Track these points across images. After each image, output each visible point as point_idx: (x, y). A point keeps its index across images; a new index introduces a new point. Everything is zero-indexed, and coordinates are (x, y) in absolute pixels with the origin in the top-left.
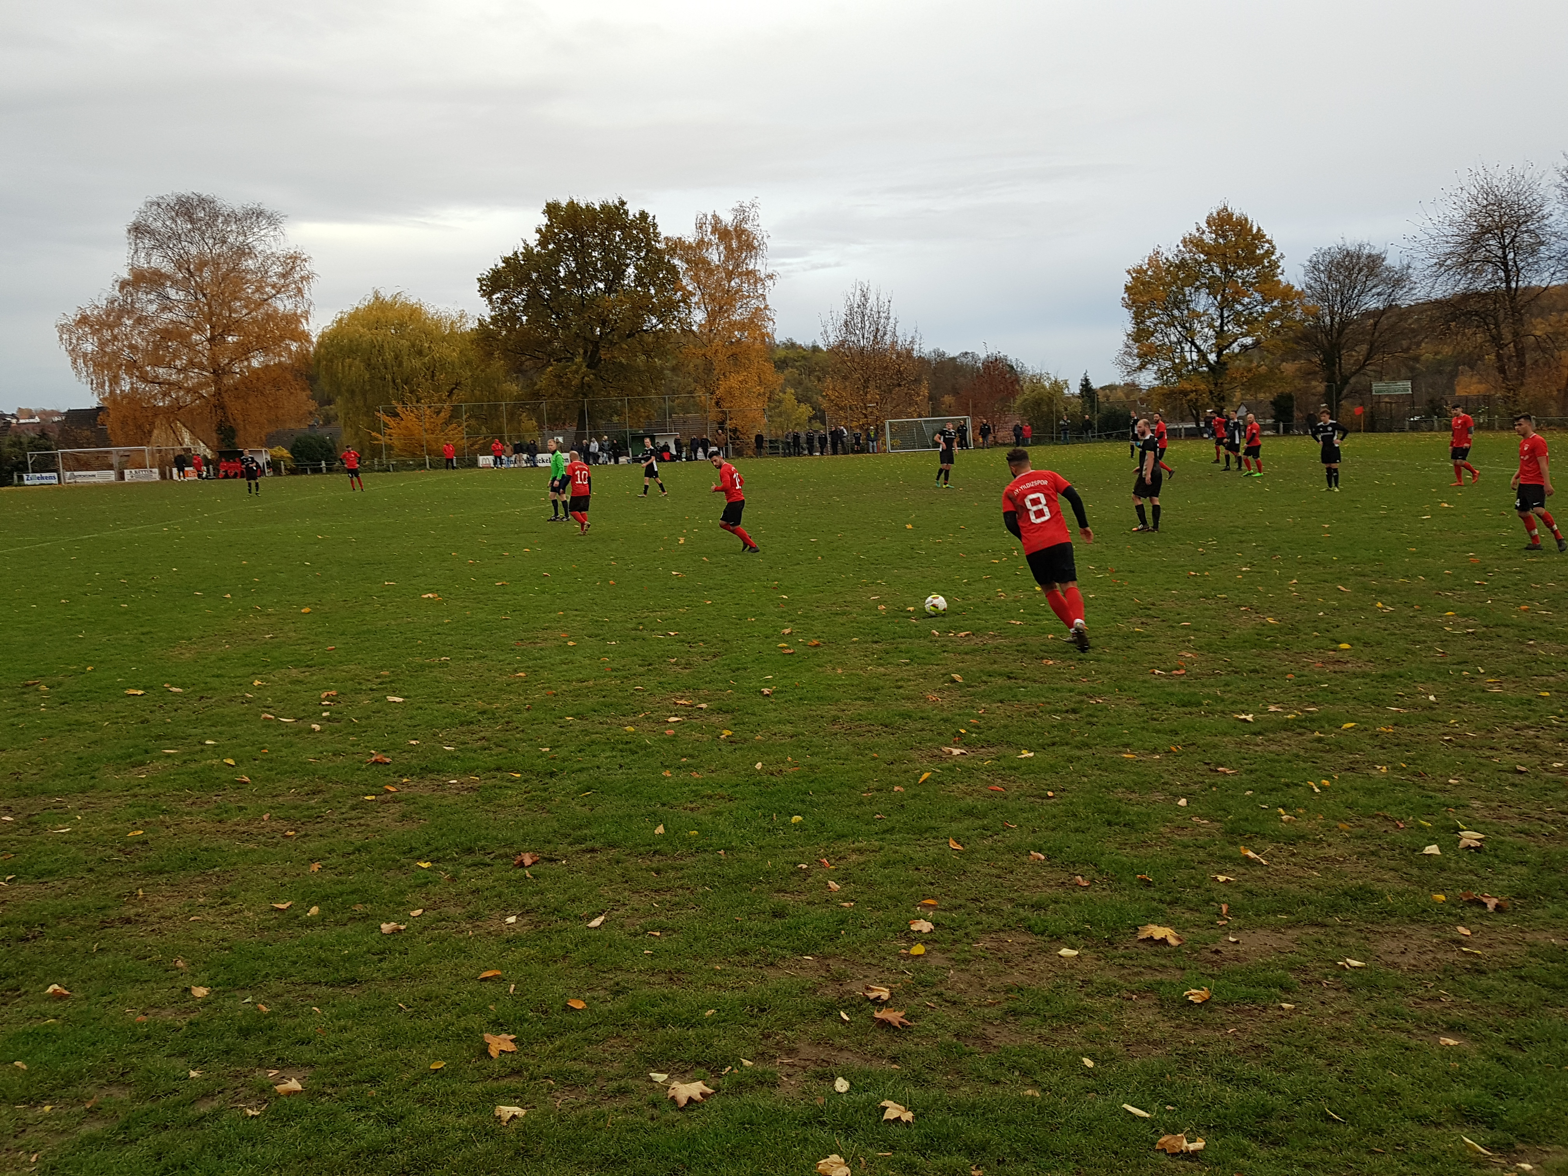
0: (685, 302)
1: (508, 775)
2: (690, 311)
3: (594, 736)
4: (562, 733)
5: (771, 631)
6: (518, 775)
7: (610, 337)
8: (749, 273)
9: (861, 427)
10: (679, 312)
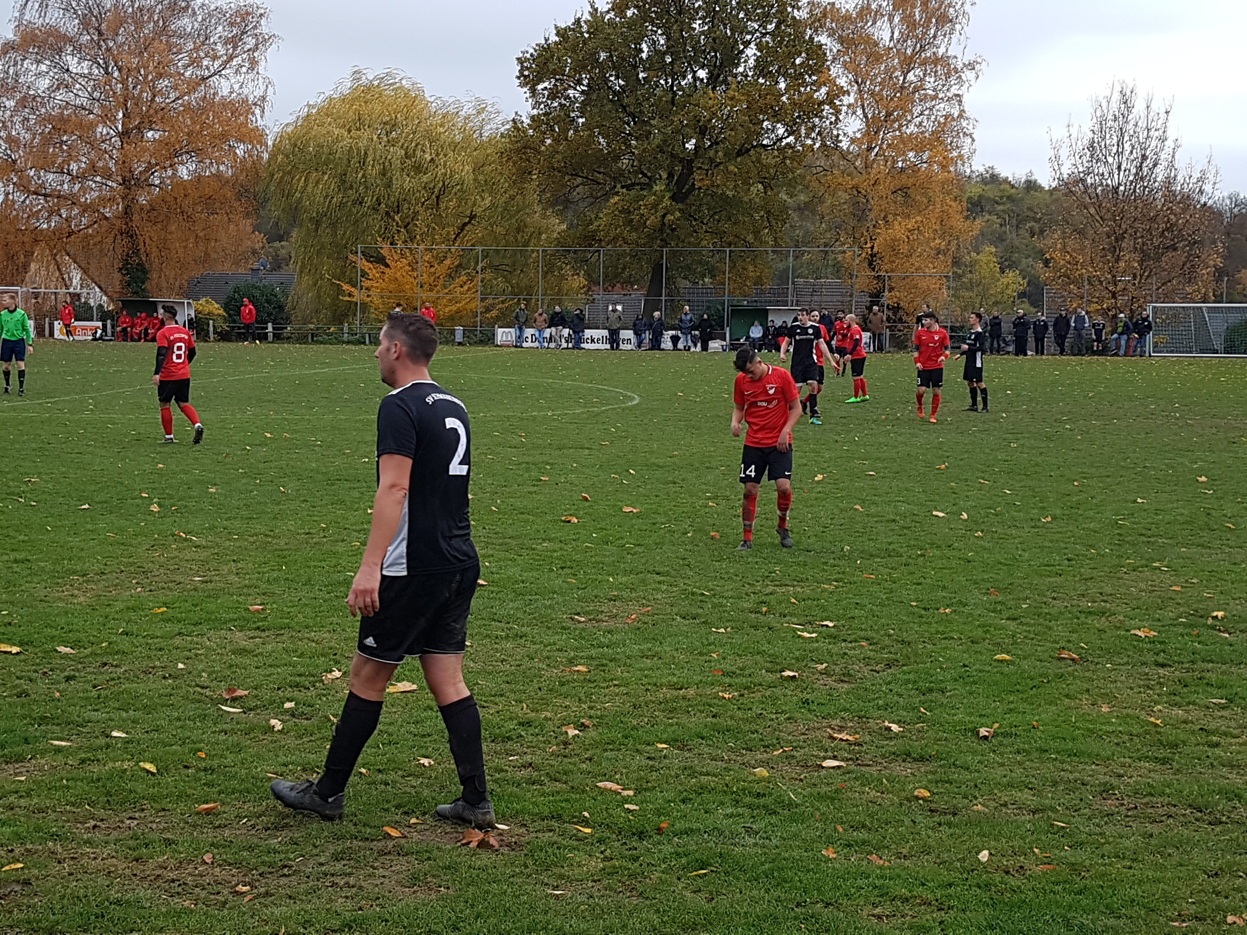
0: (831, 103)
1: (572, 828)
2: (837, 119)
3: (704, 779)
4: (652, 769)
5: (979, 632)
6: (588, 831)
7: (711, 153)
8: (936, 60)
9: (1104, 313)
10: (821, 118)
